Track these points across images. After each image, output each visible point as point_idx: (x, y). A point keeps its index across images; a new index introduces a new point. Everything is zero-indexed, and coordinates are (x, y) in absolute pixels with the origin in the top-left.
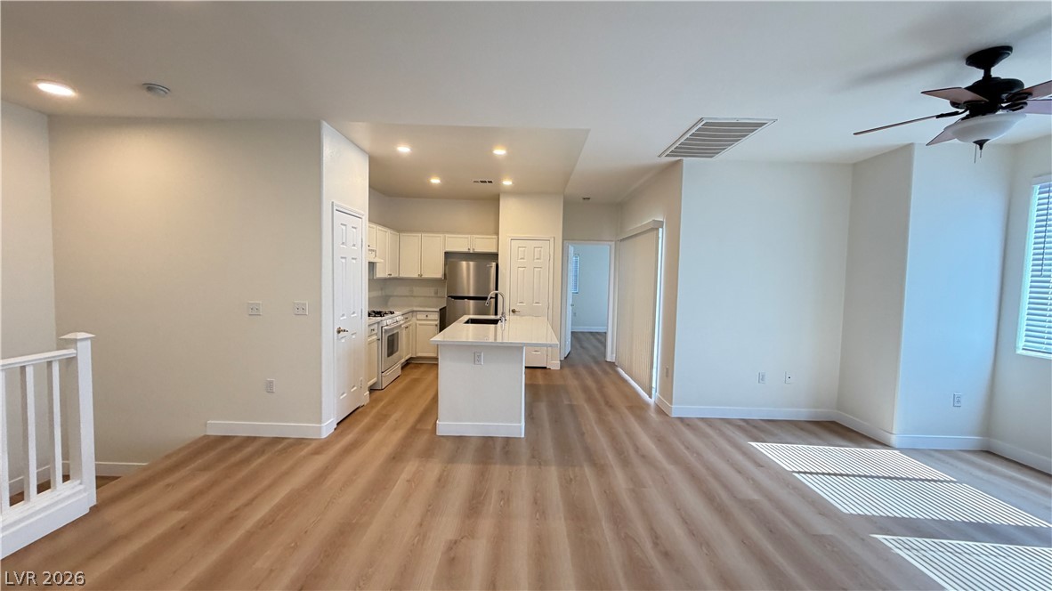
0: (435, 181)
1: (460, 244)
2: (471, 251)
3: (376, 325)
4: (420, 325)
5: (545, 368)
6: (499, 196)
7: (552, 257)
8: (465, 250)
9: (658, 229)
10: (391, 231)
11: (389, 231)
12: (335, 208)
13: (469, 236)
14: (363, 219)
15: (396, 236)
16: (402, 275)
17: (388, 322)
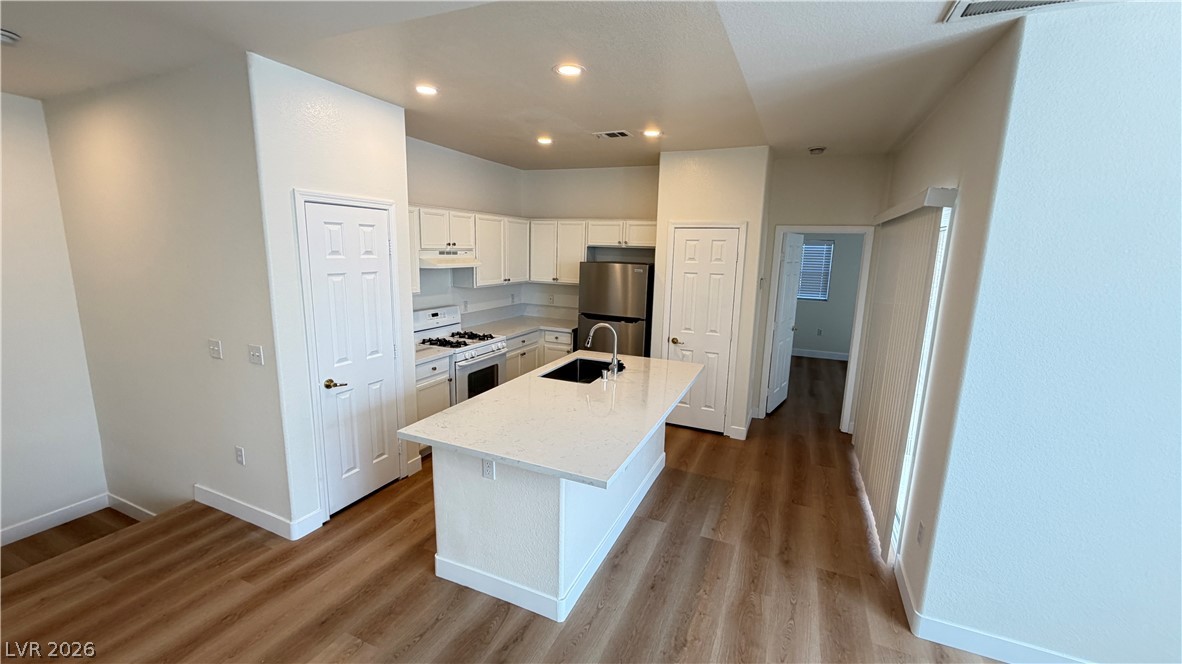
0: (545, 141)
1: (610, 234)
2: (624, 246)
3: (448, 359)
4: (549, 349)
5: (721, 434)
6: (659, 155)
7: (741, 255)
8: (614, 243)
9: (939, 210)
10: (511, 219)
11: (506, 219)
12: (300, 200)
13: (621, 222)
14: (392, 209)
15: (521, 225)
16: (534, 279)
17: (468, 355)
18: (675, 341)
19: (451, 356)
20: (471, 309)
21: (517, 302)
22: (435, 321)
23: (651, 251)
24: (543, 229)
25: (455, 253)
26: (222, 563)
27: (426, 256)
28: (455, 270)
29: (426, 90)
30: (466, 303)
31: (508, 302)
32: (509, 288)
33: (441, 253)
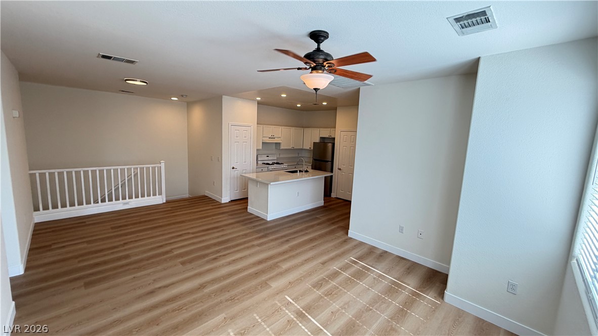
0: (299, 105)
2: (330, 137)
6: (337, 108)
8: (328, 136)
10: (295, 128)
11: (294, 128)
12: (230, 125)
13: (329, 129)
14: (252, 127)
15: (301, 130)
16: (304, 148)
17: (273, 168)
18: (340, 169)
19: (268, 167)
20: (281, 156)
21: (300, 155)
22: (267, 158)
23: (334, 139)
24: (308, 131)
25: (274, 138)
26: (209, 204)
27: (264, 139)
28: (276, 143)
29: (259, 99)
30: (280, 154)
31: (297, 155)
32: (293, 150)
33: (269, 138)
